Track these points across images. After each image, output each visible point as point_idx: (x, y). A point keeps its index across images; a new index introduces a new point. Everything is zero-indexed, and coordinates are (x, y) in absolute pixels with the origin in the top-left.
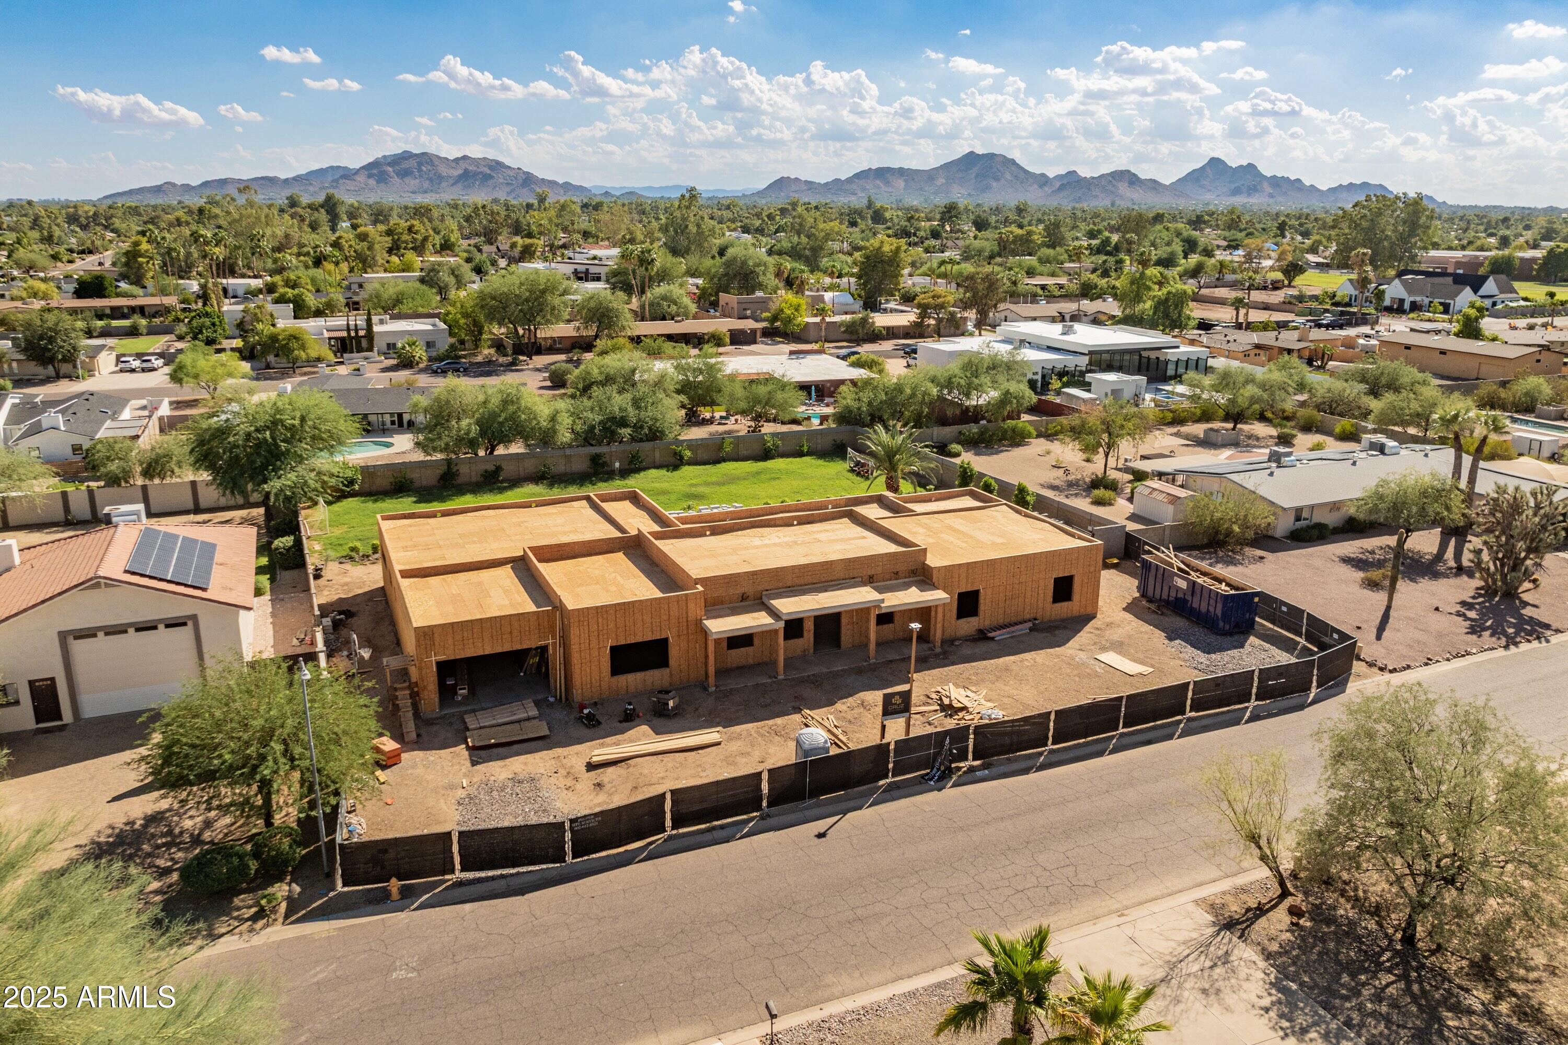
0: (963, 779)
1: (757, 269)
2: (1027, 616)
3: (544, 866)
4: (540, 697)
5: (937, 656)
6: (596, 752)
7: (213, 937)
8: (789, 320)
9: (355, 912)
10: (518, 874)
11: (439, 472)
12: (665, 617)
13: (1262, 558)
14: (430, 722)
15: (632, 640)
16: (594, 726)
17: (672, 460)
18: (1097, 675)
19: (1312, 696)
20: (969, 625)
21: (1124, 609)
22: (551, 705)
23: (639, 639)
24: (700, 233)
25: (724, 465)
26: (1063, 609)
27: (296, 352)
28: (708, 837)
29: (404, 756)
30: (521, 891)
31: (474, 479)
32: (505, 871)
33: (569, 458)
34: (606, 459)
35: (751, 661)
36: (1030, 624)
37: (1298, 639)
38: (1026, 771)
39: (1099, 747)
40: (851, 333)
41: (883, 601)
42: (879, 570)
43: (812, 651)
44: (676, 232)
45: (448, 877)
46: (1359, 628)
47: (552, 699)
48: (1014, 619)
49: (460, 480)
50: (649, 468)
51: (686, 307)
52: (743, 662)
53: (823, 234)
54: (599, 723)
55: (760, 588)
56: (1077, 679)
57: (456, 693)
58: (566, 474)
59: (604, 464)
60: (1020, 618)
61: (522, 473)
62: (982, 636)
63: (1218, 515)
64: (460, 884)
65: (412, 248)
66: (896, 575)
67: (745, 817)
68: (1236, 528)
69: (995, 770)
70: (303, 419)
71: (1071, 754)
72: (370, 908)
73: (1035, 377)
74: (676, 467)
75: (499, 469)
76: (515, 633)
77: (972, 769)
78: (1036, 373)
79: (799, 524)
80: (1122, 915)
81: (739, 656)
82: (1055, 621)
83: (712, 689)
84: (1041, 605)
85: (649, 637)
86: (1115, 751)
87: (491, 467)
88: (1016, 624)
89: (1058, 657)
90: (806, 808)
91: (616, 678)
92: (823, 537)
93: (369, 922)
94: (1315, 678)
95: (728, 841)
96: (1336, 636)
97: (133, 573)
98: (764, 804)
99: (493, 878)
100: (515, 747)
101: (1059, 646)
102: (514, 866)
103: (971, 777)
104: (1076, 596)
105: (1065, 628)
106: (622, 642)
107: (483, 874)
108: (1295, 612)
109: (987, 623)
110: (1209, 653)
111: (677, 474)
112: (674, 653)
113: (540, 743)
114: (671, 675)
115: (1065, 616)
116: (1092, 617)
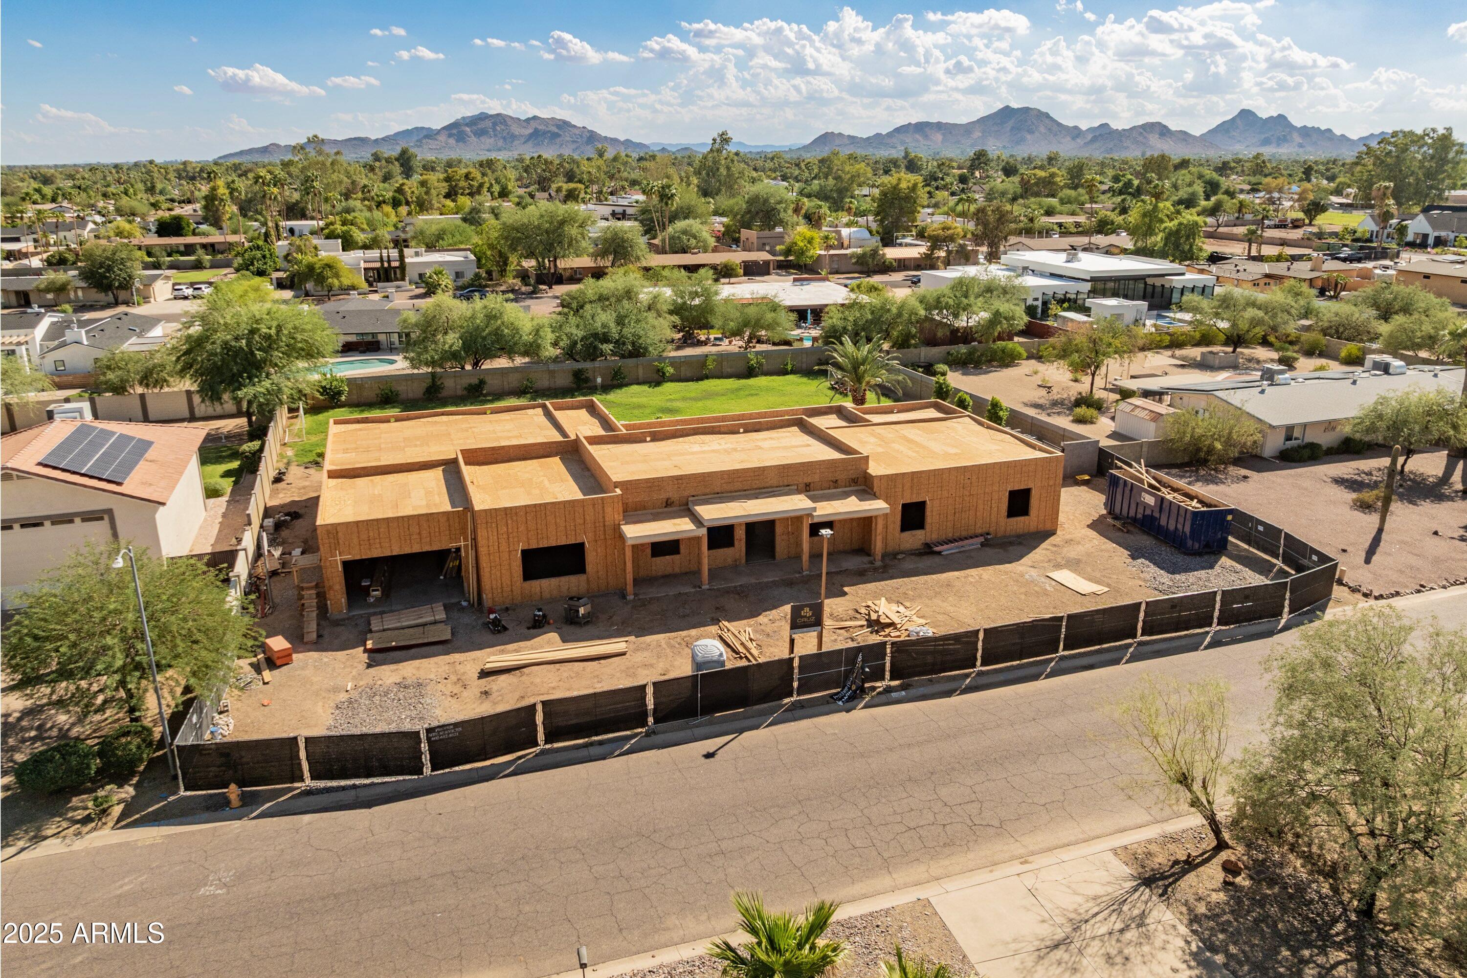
0: (877, 700)
1: (778, 207)
2: (980, 531)
3: (401, 778)
4: (453, 601)
5: (875, 569)
6: (492, 658)
7: (39, 838)
8: (802, 252)
9: (190, 819)
10: (373, 784)
11: (425, 385)
12: (579, 521)
13: (1245, 477)
14: (337, 623)
15: (544, 544)
16: (499, 632)
17: (656, 376)
18: (1046, 593)
19: (1283, 622)
20: (915, 539)
21: (1088, 526)
22: (463, 609)
23: (553, 543)
24: (730, 175)
25: (706, 382)
26: (1019, 523)
27: (330, 280)
28: (584, 753)
29: (294, 656)
30: (369, 804)
31: (459, 393)
32: (357, 782)
33: (552, 373)
34: (590, 375)
35: (677, 570)
36: (982, 539)
37: (1274, 561)
38: (949, 694)
39: (1034, 670)
40: (862, 264)
41: (815, 509)
42: (817, 478)
43: (743, 561)
44: (708, 175)
45: (296, 785)
46: (1344, 551)
47: (464, 604)
48: (964, 534)
49: (444, 393)
50: (631, 384)
51: (705, 241)
52: (669, 570)
53: (849, 176)
54: (505, 629)
55: (686, 494)
56: (1023, 597)
57: (368, 595)
58: (549, 389)
59: (587, 380)
60: (971, 532)
61: (506, 387)
62: (928, 550)
63: (1199, 431)
64: (309, 793)
65: (469, 194)
66: (835, 483)
67: (628, 733)
68: (1218, 446)
69: (913, 692)
70: (279, 328)
71: (1001, 677)
72: (206, 815)
73: (1035, 303)
74: (658, 384)
75: (482, 382)
76: (425, 533)
77: (888, 690)
78: (1036, 299)
79: (745, 432)
80: (1026, 862)
81: (664, 564)
82: (1010, 536)
83: (631, 597)
84: (994, 519)
85: (563, 541)
86: (1053, 674)
87: (475, 381)
88: (966, 538)
89: (1006, 573)
90: (697, 726)
91: (528, 583)
92: (766, 444)
93: (200, 831)
94: (1287, 603)
95: (604, 759)
96: (1315, 558)
97: (46, 466)
98: (651, 720)
99: (344, 788)
100: (413, 651)
101: (1010, 562)
102: (368, 776)
103: (886, 698)
104: (1033, 511)
105: (1020, 544)
106: (534, 546)
107: (334, 783)
108: (1273, 532)
109: (934, 536)
110: (1173, 573)
111: (658, 389)
112: (591, 558)
113: (440, 647)
114: (588, 581)
115: (1021, 532)
116: (1052, 533)
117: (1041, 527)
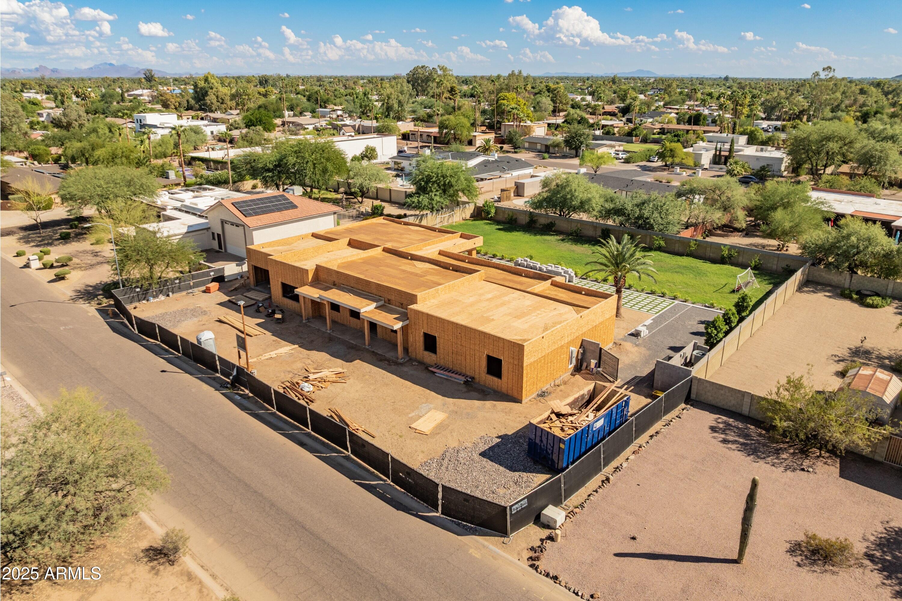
2: (468, 374)
15: (287, 282)
18: (403, 415)
19: (434, 514)
20: (429, 357)
26: (492, 380)
36: (465, 379)
48: (455, 369)
55: (341, 282)
60: (463, 372)
62: (429, 368)
79: (452, 270)
84: (477, 370)
85: (292, 284)
87: (549, 222)
88: (456, 373)
89: (424, 398)
91: (284, 298)
93: (97, 318)
94: (440, 502)
95: (156, 355)
104: (504, 377)
106: (284, 282)
109: (442, 363)
115: (496, 389)
116: (518, 400)
117: (510, 392)
